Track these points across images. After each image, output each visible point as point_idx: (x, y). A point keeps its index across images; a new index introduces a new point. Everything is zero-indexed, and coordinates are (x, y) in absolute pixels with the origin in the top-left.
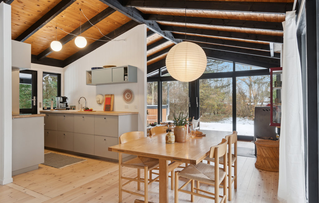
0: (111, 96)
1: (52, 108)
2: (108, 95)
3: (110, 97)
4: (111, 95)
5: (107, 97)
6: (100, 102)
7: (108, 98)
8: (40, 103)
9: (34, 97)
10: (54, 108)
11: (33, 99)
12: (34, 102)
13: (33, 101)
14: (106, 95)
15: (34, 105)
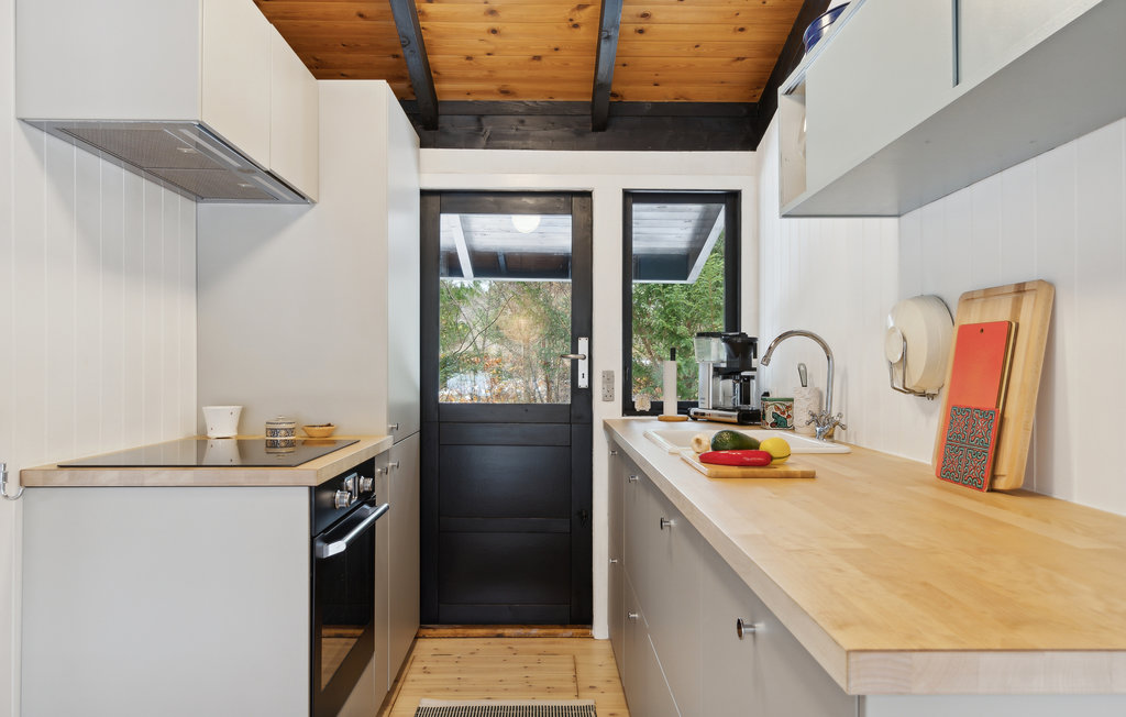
0: (1016, 308)
1: (670, 408)
2: (989, 294)
3: (1000, 312)
4: (1020, 289)
5: (975, 316)
6: (915, 378)
7: (981, 328)
8: (608, 377)
9: (583, 343)
10: (683, 408)
11: (575, 350)
12: (583, 367)
13: (575, 363)
14: (968, 298)
15: (583, 383)
